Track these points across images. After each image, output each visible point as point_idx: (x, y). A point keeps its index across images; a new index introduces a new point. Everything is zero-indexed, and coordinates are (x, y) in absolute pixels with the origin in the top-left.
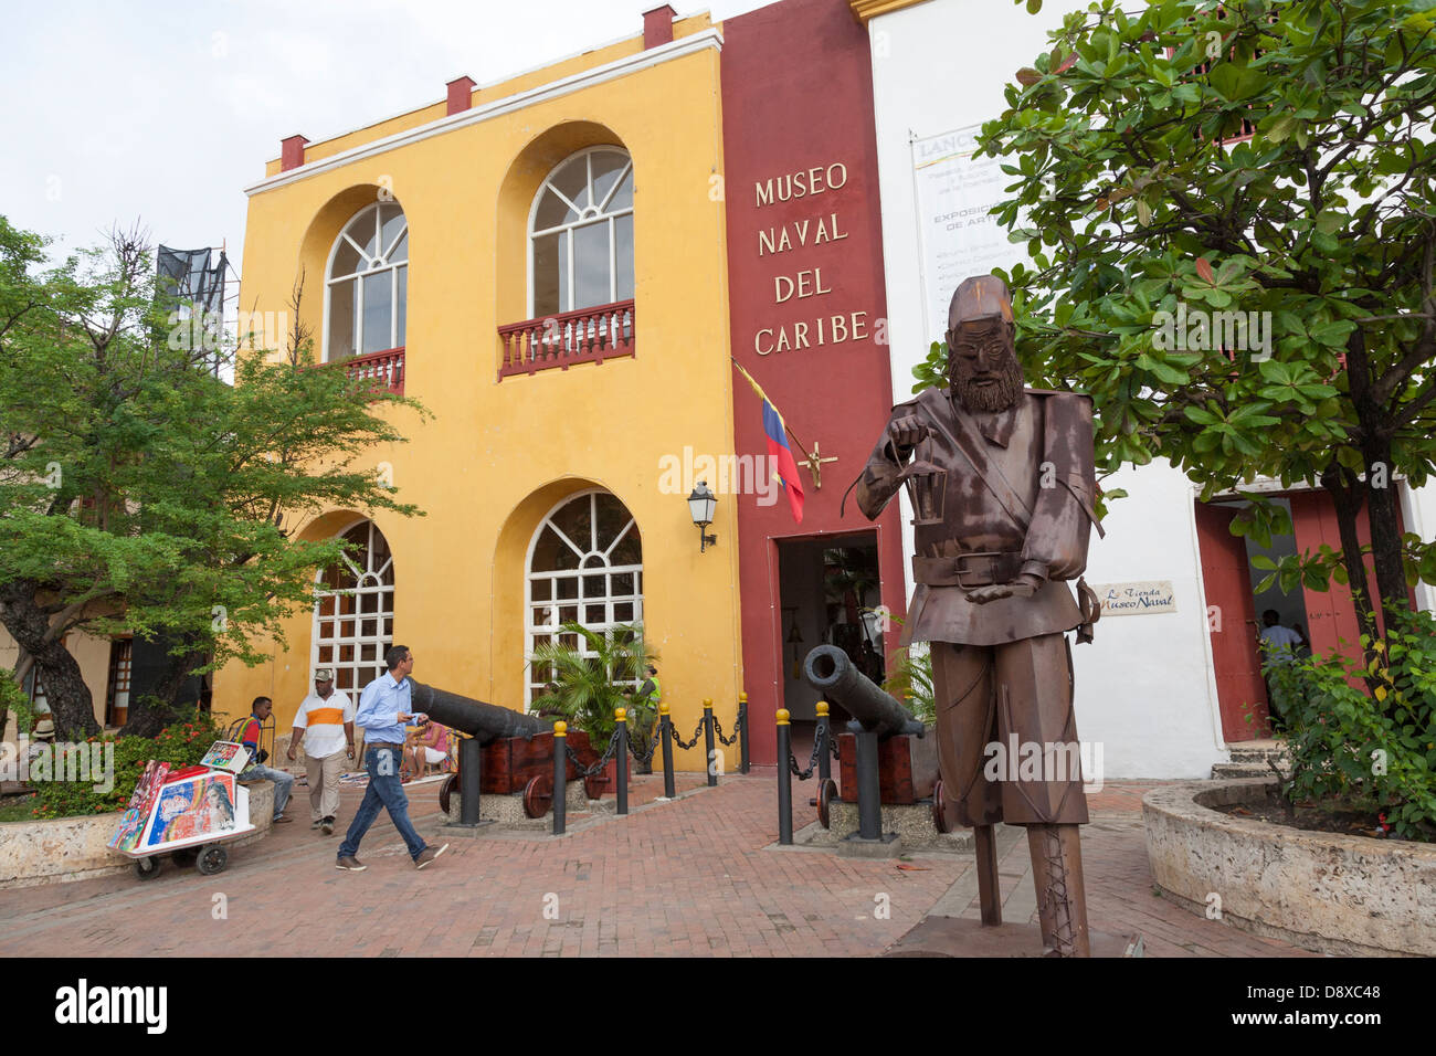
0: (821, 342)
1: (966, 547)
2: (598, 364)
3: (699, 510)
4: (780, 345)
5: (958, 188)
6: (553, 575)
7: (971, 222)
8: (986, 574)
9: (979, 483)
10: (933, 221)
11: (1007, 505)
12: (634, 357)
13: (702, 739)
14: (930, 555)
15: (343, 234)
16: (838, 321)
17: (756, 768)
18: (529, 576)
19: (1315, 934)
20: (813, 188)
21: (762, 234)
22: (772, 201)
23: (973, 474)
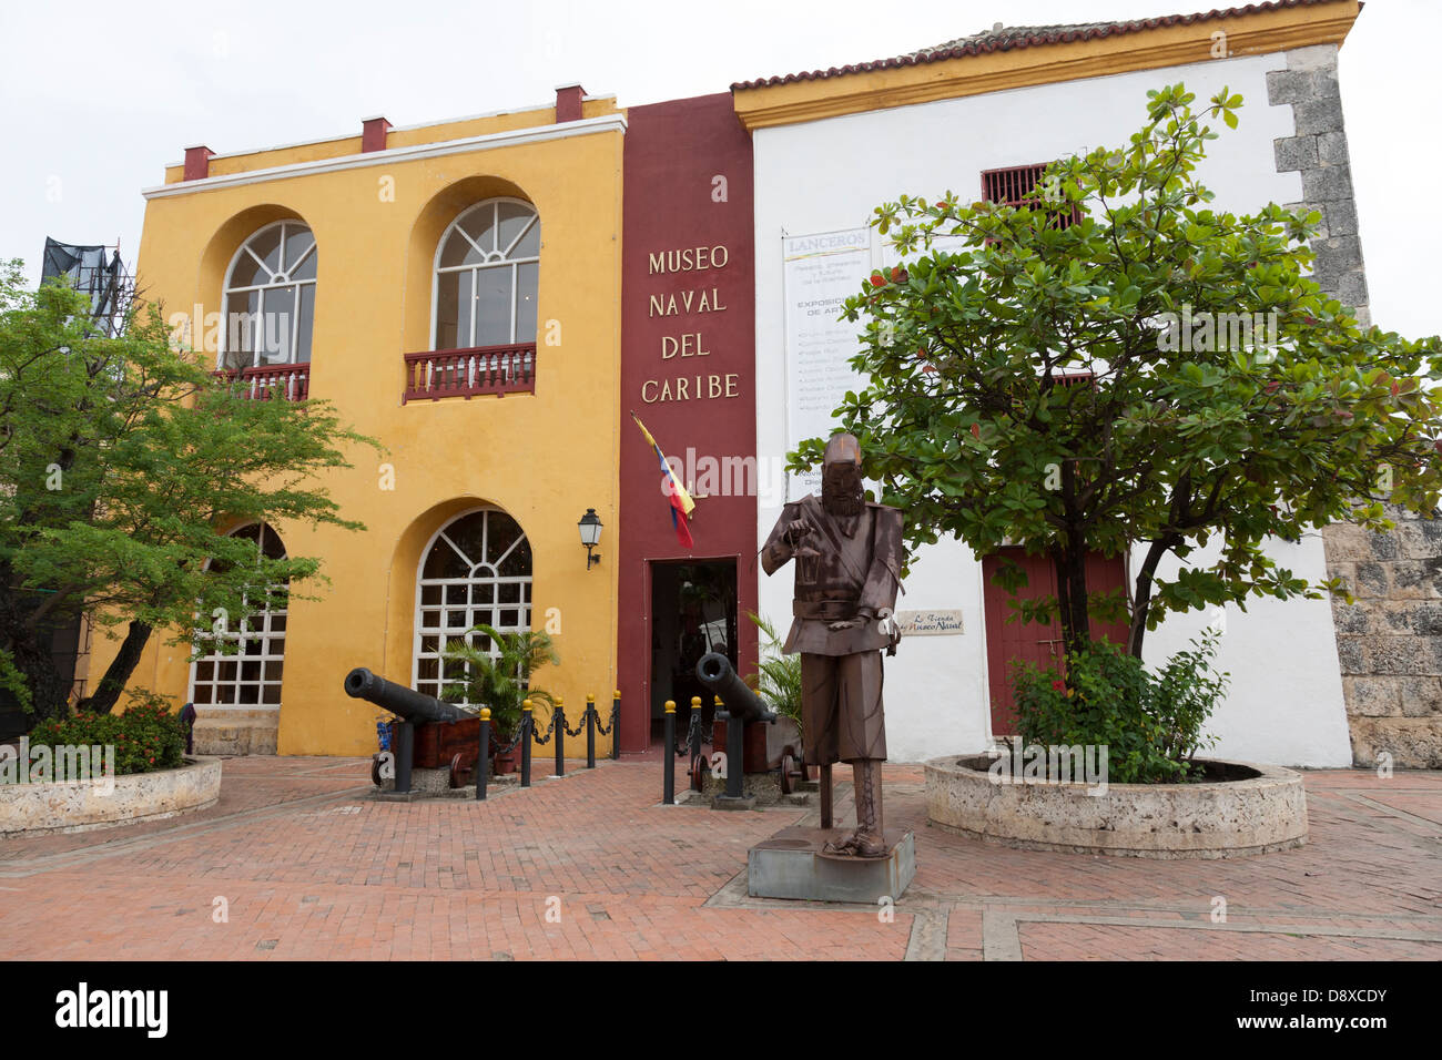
0: (699, 396)
1: (826, 596)
2: (499, 397)
3: (588, 532)
4: (663, 396)
5: (818, 282)
6: (444, 582)
7: (827, 311)
8: (838, 614)
9: (836, 559)
10: (796, 307)
11: (851, 572)
12: (533, 394)
13: (585, 730)
14: (804, 600)
15: (245, 246)
16: (714, 380)
17: (625, 756)
18: (421, 582)
19: (1015, 838)
20: (698, 264)
21: (653, 298)
22: (663, 271)
23: (833, 552)
